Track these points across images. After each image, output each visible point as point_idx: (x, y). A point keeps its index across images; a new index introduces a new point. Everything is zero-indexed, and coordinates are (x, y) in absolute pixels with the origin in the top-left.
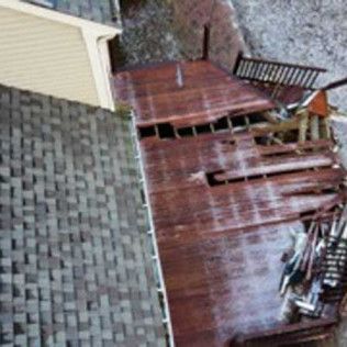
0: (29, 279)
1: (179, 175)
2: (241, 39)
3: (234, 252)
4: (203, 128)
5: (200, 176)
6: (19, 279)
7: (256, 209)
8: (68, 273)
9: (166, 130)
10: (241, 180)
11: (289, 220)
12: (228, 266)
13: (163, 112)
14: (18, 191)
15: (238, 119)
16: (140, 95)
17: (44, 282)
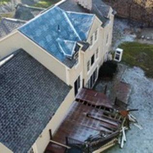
0: (37, 96)
1: (81, 111)
2: (127, 99)
3: (81, 130)
4: (94, 106)
5: (85, 114)
6: (35, 96)
7: (92, 125)
8: (42, 100)
9: (86, 103)
10: (94, 118)
11: (98, 130)
12: (78, 131)
13: (87, 99)
14: (44, 86)
15: (103, 107)
16: (85, 94)
17: (38, 98)
